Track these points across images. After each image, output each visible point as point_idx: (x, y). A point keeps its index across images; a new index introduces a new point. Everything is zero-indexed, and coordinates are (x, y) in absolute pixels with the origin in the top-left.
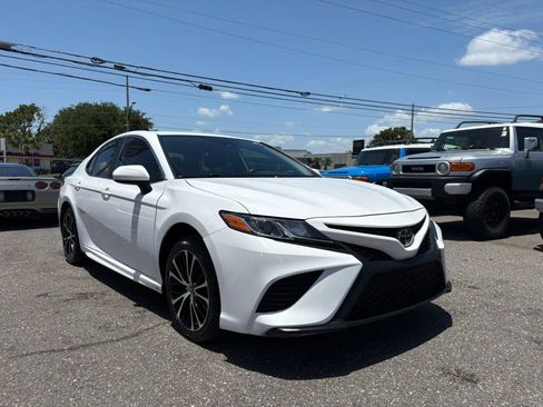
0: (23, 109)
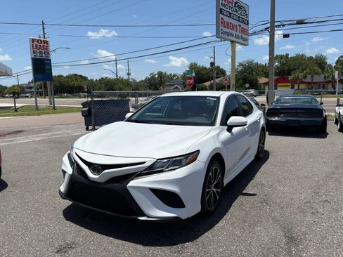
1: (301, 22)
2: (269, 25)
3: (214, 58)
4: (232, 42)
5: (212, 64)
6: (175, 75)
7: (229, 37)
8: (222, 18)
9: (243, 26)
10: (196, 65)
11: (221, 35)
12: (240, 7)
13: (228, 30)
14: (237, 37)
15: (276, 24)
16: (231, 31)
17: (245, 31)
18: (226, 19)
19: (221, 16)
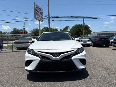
0: (67, 27)
1: (57, 17)
2: (48, 17)
3: (25, 27)
4: (39, 20)
5: (24, 29)
6: (6, 33)
7: (38, 19)
8: (36, 12)
9: (42, 16)
10: (16, 29)
11: (36, 18)
12: (41, 10)
13: (38, 16)
14: (40, 19)
15: (50, 17)
16: (39, 17)
17: (42, 17)
18: (37, 13)
19: (36, 11)
